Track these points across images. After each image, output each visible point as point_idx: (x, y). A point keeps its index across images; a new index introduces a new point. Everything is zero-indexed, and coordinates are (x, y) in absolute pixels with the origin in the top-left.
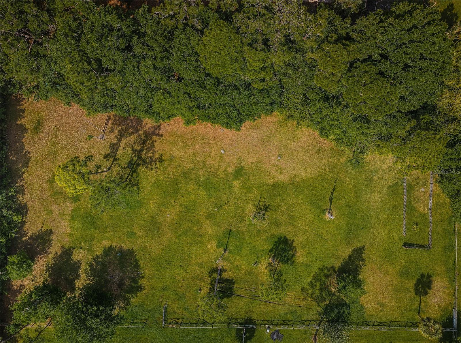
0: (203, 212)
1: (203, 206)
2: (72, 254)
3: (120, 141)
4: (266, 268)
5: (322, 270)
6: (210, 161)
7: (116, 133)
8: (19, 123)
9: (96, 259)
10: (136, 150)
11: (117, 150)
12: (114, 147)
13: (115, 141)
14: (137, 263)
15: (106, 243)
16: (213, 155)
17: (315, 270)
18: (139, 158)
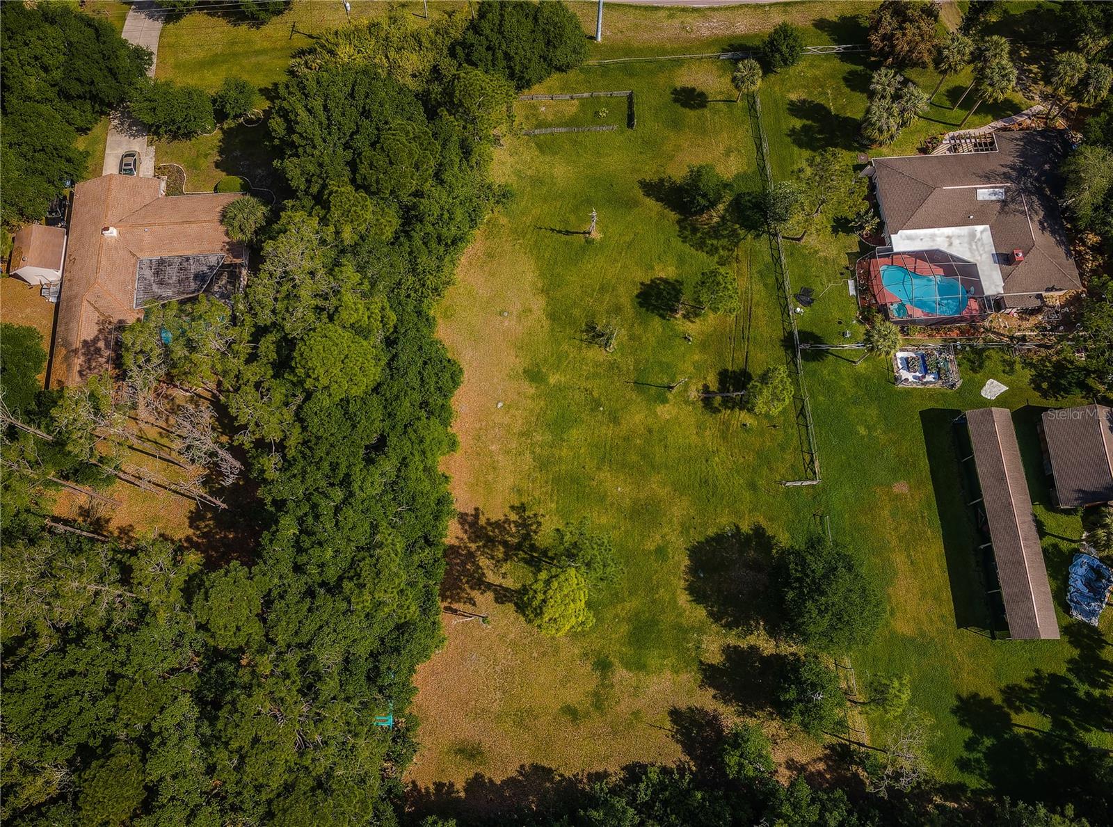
0: (607, 431)
1: (597, 432)
2: (711, 666)
3: (489, 586)
4: (692, 322)
5: (686, 237)
6: (518, 426)
7: (475, 594)
8: (462, 794)
9: (715, 617)
10: (506, 553)
12: (502, 595)
13: (490, 595)
14: (713, 539)
15: (683, 599)
16: (507, 420)
17: (687, 249)
18: (519, 547)
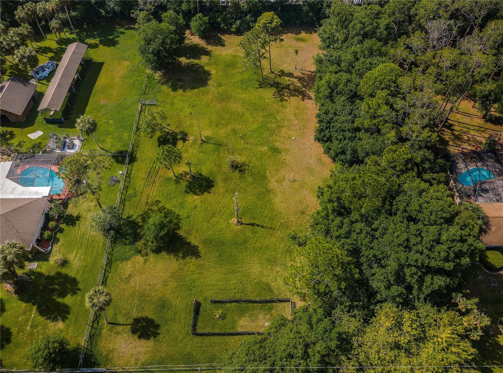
0: (238, 127)
4: (184, 171)
7: (301, 76)
8: (302, 31)
10: (289, 87)
11: (288, 77)
12: (290, 75)
13: (295, 75)
14: (196, 88)
15: (213, 72)
16: (290, 132)
17: (177, 211)
18: (283, 88)
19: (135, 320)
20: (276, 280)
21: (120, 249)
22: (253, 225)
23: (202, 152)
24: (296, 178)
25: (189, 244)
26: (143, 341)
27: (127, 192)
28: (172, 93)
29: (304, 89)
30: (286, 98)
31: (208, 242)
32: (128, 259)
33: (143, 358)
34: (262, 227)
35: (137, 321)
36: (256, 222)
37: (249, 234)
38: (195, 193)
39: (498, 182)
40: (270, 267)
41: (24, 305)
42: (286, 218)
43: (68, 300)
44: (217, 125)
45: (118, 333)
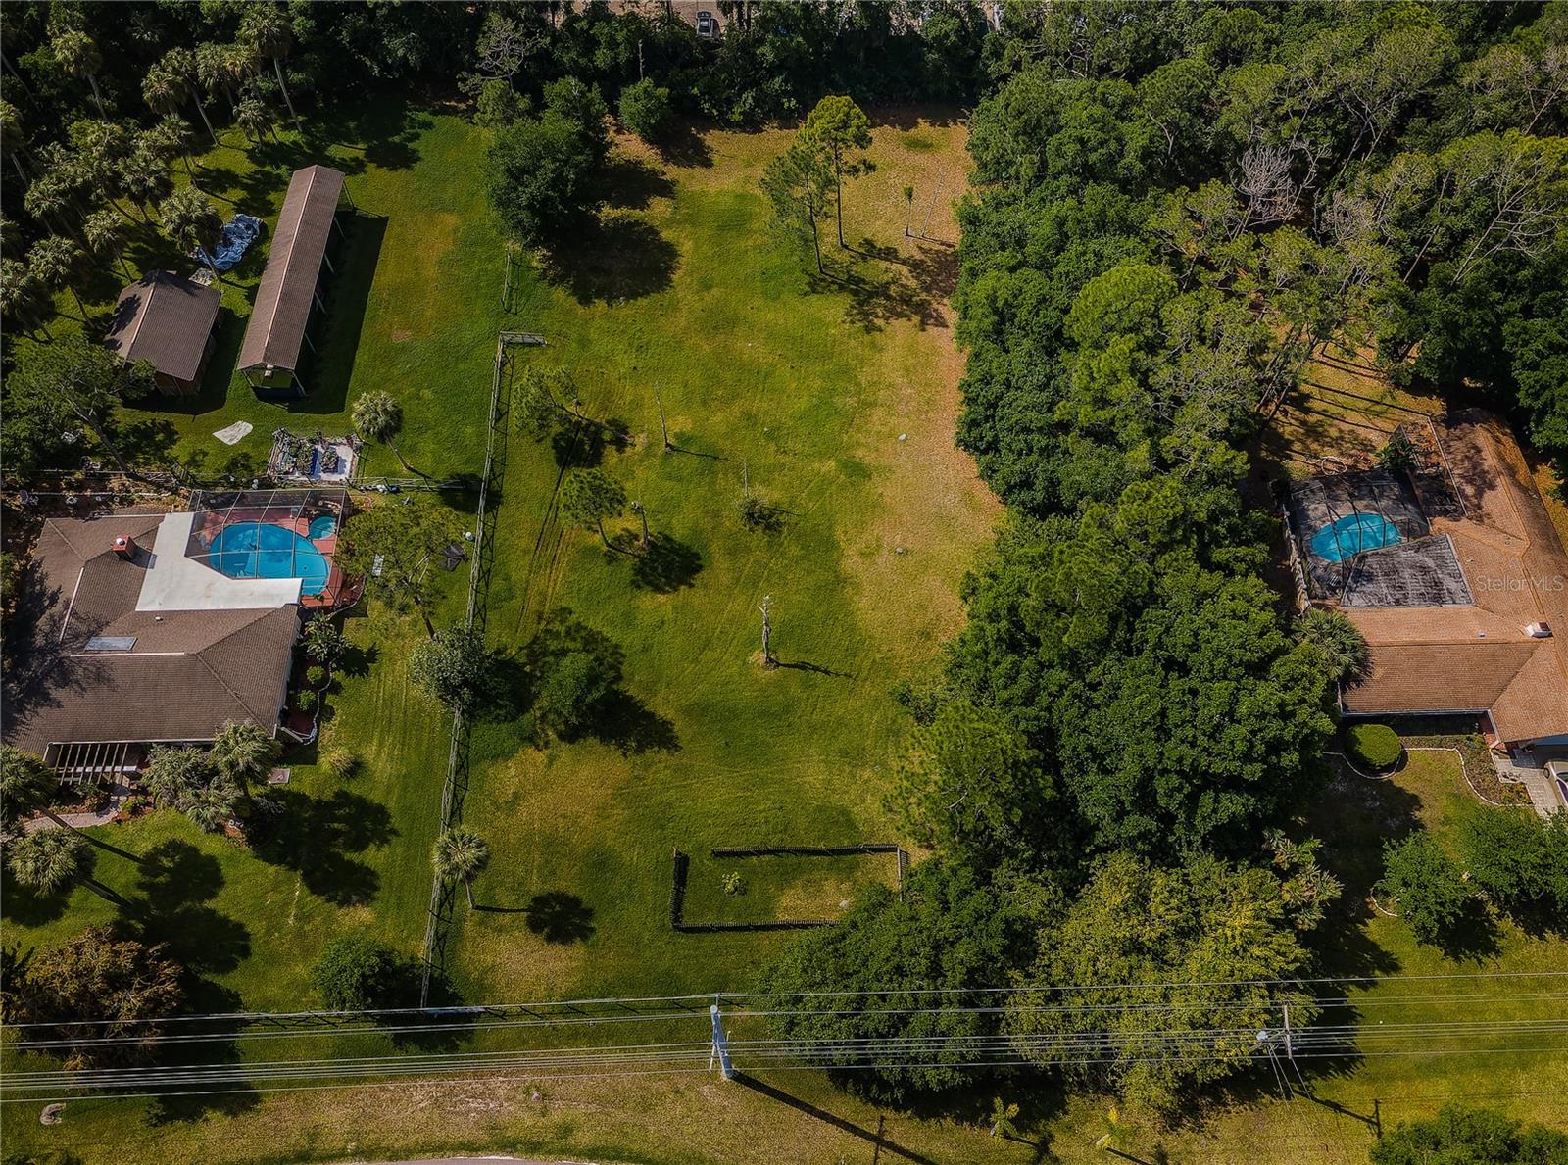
0: (760, 404)
1: (774, 405)
2: (663, 196)
3: (904, 262)
6: (878, 414)
7: (919, 256)
10: (887, 289)
11: (886, 259)
12: (890, 254)
13: (903, 254)
14: (642, 295)
15: (686, 247)
16: (893, 421)
18: (871, 295)
19: (536, 900)
20: (864, 801)
21: (488, 733)
22: (802, 666)
23: (670, 478)
24: (910, 546)
25: (651, 716)
26: (558, 949)
27: (487, 585)
28: (581, 310)
29: (924, 296)
30: (879, 322)
31: (697, 712)
32: (507, 756)
33: (564, 984)
34: (827, 672)
35: (540, 901)
36: (812, 660)
37: (795, 690)
38: (658, 589)
39: (1403, 554)
40: (847, 769)
41: (272, 869)
42: (885, 648)
43: (373, 857)
44: (704, 402)
45: (500, 930)
